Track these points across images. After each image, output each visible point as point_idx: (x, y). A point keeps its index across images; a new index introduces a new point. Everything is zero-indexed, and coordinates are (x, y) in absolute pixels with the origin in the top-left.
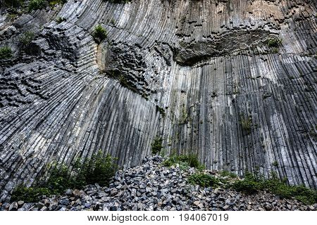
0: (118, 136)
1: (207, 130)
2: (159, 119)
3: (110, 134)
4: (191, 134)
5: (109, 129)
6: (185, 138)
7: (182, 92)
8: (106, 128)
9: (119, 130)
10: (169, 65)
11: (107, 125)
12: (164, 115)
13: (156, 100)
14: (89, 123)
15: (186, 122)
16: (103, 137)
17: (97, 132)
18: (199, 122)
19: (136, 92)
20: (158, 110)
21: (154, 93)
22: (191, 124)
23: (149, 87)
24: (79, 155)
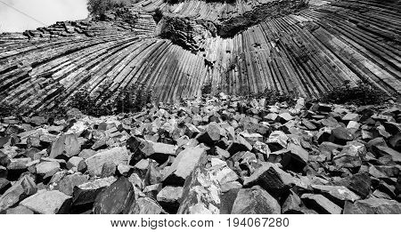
0: (165, 76)
1: (255, 69)
2: (208, 70)
4: (240, 76)
7: (227, 52)
8: (153, 69)
9: (167, 72)
10: (214, 36)
11: (155, 67)
12: (212, 67)
13: (204, 55)
14: (136, 63)
15: (232, 68)
16: (149, 76)
17: (142, 69)
18: (246, 65)
19: (186, 48)
20: (207, 63)
21: (203, 50)
22: (239, 68)
23: (197, 45)
24: (116, 86)
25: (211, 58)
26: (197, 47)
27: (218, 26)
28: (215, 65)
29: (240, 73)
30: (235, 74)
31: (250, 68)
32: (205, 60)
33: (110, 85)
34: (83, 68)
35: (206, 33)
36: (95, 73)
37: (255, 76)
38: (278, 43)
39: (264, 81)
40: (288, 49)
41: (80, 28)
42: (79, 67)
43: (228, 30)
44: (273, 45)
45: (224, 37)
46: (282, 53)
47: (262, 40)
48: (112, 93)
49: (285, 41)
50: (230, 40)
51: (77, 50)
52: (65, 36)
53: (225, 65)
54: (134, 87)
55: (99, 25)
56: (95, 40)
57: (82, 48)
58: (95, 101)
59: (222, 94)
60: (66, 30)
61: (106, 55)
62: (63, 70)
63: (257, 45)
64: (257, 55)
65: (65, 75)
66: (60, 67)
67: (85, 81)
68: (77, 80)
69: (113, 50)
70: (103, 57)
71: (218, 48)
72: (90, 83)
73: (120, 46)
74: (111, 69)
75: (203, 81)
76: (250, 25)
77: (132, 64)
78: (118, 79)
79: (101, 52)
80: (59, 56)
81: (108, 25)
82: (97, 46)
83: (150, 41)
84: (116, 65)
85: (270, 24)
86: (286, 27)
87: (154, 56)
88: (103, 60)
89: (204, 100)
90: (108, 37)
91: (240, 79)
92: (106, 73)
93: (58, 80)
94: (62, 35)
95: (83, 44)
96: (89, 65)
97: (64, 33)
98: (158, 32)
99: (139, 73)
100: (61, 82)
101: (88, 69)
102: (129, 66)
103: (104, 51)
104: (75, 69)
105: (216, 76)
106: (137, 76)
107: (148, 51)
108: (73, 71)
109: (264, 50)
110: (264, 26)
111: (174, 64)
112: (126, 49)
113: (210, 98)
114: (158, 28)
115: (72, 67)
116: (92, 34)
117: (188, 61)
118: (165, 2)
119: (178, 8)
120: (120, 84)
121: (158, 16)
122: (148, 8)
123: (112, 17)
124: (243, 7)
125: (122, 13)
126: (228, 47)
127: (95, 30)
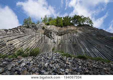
4: (61, 47)
7: (59, 40)
10: (57, 35)
12: (55, 43)
14: (36, 41)
15: (60, 44)
19: (50, 38)
21: (54, 39)
22: (62, 45)
25: (56, 41)
26: (52, 38)
27: (58, 33)
28: (56, 43)
30: (60, 46)
32: (54, 41)
34: (22, 42)
35: (55, 34)
36: (25, 44)
37: (65, 47)
41: (22, 30)
42: (21, 42)
43: (60, 34)
44: (70, 40)
50: (60, 37)
51: (21, 37)
52: (17, 32)
53: (58, 43)
56: (26, 34)
57: (22, 36)
58: (24, 52)
60: (18, 30)
61: (29, 39)
62: (16, 43)
63: (66, 39)
65: (17, 44)
66: (15, 42)
67: (22, 46)
68: (20, 46)
69: (31, 37)
70: (28, 39)
71: (57, 38)
72: (23, 47)
74: (29, 43)
75: (53, 47)
76: (65, 34)
78: (31, 46)
79: (27, 38)
80: (15, 39)
81: (30, 30)
82: (26, 36)
83: (41, 35)
88: (28, 40)
90: (30, 34)
93: (14, 45)
94: (16, 32)
95: (22, 35)
96: (24, 41)
97: (17, 31)
98: (43, 33)
99: (37, 44)
100: (15, 46)
101: (23, 43)
102: (34, 42)
103: (28, 37)
104: (20, 43)
105: (56, 46)
106: (36, 45)
107: (40, 38)
108: (19, 43)
110: (68, 35)
111: (46, 43)
112: (34, 37)
114: (43, 32)
115: (19, 42)
116: (25, 32)
117: (50, 41)
118: (46, 24)
119: (49, 27)
120: (32, 47)
121: (43, 28)
122: (41, 26)
123: (31, 27)
124: (64, 29)
125: (34, 26)
126: (60, 38)
127: (26, 31)
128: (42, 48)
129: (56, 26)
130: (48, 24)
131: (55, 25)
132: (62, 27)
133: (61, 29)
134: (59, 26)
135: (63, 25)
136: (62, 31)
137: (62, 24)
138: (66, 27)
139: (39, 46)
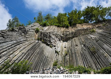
1: (76, 56)
3: (33, 56)
5: (34, 54)
6: (67, 60)
7: (65, 47)
8: (32, 54)
9: (38, 56)
10: (60, 41)
11: (33, 53)
12: (58, 54)
13: (55, 49)
14: (24, 51)
15: (66, 55)
16: (30, 57)
17: (27, 54)
18: (72, 54)
19: (48, 45)
20: (56, 52)
21: (55, 46)
22: (69, 55)
23: (53, 44)
24: (13, 62)
25: (59, 50)
26: (52, 45)
27: (62, 37)
28: (60, 53)
29: (69, 57)
30: (68, 57)
31: (74, 55)
32: (56, 51)
33: (10, 62)
35: (57, 39)
36: (4, 55)
37: (76, 59)
38: (84, 45)
39: (79, 61)
40: (88, 48)
43: (65, 39)
44: (83, 46)
45: (64, 41)
46: (86, 49)
47: (79, 44)
48: (10, 66)
49: (87, 45)
53: (64, 53)
54: (21, 63)
55: (10, 33)
56: (7, 40)
59: (61, 67)
61: (11, 47)
63: (77, 45)
64: (76, 50)
69: (15, 45)
70: (9, 48)
71: (61, 46)
73: (18, 43)
74: (12, 54)
75: (54, 60)
76: (74, 37)
77: (22, 52)
79: (8, 45)
81: (14, 34)
82: (7, 43)
83: (32, 41)
84: (15, 52)
85: (81, 37)
86: (87, 39)
87: (34, 48)
88: (9, 49)
89: (53, 70)
90: (13, 39)
91: (70, 60)
92: (9, 55)
98: (37, 38)
99: (25, 56)
102: (21, 52)
103: (10, 45)
105: (60, 58)
106: (24, 57)
107: (31, 46)
109: (79, 48)
110: (79, 38)
111: (42, 52)
112: (21, 45)
113: (56, 69)
114: (37, 36)
116: (6, 37)
117: (48, 51)
118: (41, 25)
119: (46, 28)
120: (15, 61)
121: (37, 31)
122: (34, 28)
123: (17, 30)
124: (71, 30)
125: (22, 28)
126: (65, 45)
127: (8, 35)
128: (34, 63)
129: (58, 26)
130: (45, 25)
131: (56, 26)
132: (67, 27)
133: (67, 30)
134: (63, 27)
135: (69, 25)
136: (68, 33)
137: (68, 23)
138: (75, 26)
139: (29, 58)
